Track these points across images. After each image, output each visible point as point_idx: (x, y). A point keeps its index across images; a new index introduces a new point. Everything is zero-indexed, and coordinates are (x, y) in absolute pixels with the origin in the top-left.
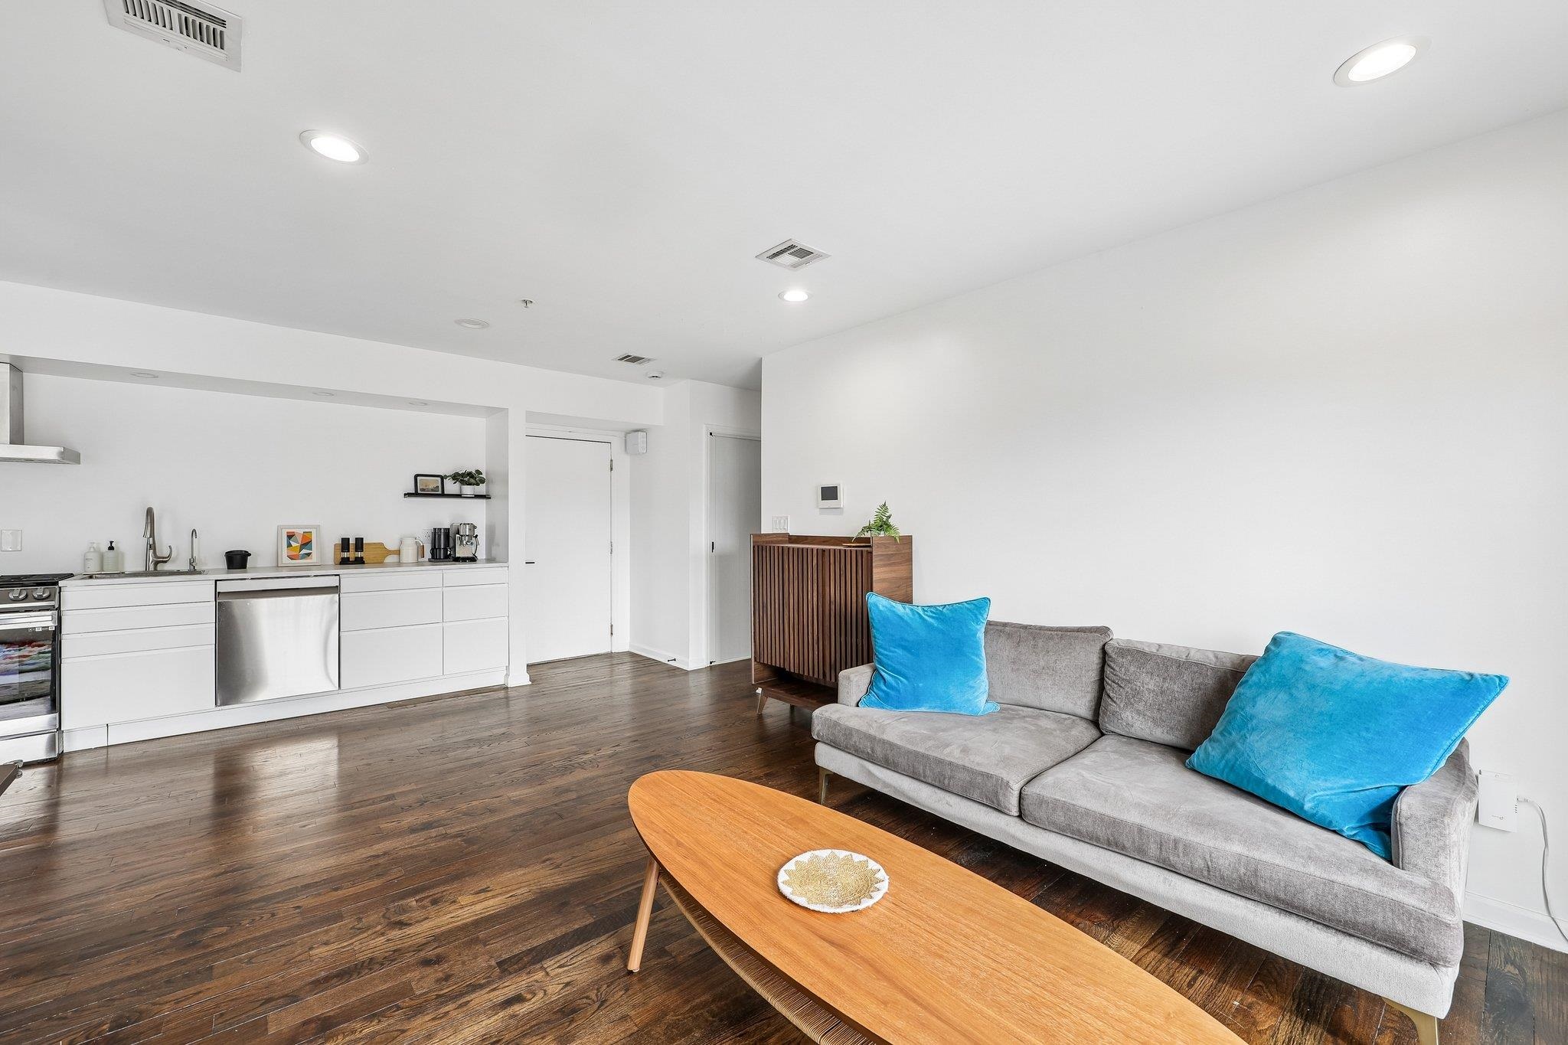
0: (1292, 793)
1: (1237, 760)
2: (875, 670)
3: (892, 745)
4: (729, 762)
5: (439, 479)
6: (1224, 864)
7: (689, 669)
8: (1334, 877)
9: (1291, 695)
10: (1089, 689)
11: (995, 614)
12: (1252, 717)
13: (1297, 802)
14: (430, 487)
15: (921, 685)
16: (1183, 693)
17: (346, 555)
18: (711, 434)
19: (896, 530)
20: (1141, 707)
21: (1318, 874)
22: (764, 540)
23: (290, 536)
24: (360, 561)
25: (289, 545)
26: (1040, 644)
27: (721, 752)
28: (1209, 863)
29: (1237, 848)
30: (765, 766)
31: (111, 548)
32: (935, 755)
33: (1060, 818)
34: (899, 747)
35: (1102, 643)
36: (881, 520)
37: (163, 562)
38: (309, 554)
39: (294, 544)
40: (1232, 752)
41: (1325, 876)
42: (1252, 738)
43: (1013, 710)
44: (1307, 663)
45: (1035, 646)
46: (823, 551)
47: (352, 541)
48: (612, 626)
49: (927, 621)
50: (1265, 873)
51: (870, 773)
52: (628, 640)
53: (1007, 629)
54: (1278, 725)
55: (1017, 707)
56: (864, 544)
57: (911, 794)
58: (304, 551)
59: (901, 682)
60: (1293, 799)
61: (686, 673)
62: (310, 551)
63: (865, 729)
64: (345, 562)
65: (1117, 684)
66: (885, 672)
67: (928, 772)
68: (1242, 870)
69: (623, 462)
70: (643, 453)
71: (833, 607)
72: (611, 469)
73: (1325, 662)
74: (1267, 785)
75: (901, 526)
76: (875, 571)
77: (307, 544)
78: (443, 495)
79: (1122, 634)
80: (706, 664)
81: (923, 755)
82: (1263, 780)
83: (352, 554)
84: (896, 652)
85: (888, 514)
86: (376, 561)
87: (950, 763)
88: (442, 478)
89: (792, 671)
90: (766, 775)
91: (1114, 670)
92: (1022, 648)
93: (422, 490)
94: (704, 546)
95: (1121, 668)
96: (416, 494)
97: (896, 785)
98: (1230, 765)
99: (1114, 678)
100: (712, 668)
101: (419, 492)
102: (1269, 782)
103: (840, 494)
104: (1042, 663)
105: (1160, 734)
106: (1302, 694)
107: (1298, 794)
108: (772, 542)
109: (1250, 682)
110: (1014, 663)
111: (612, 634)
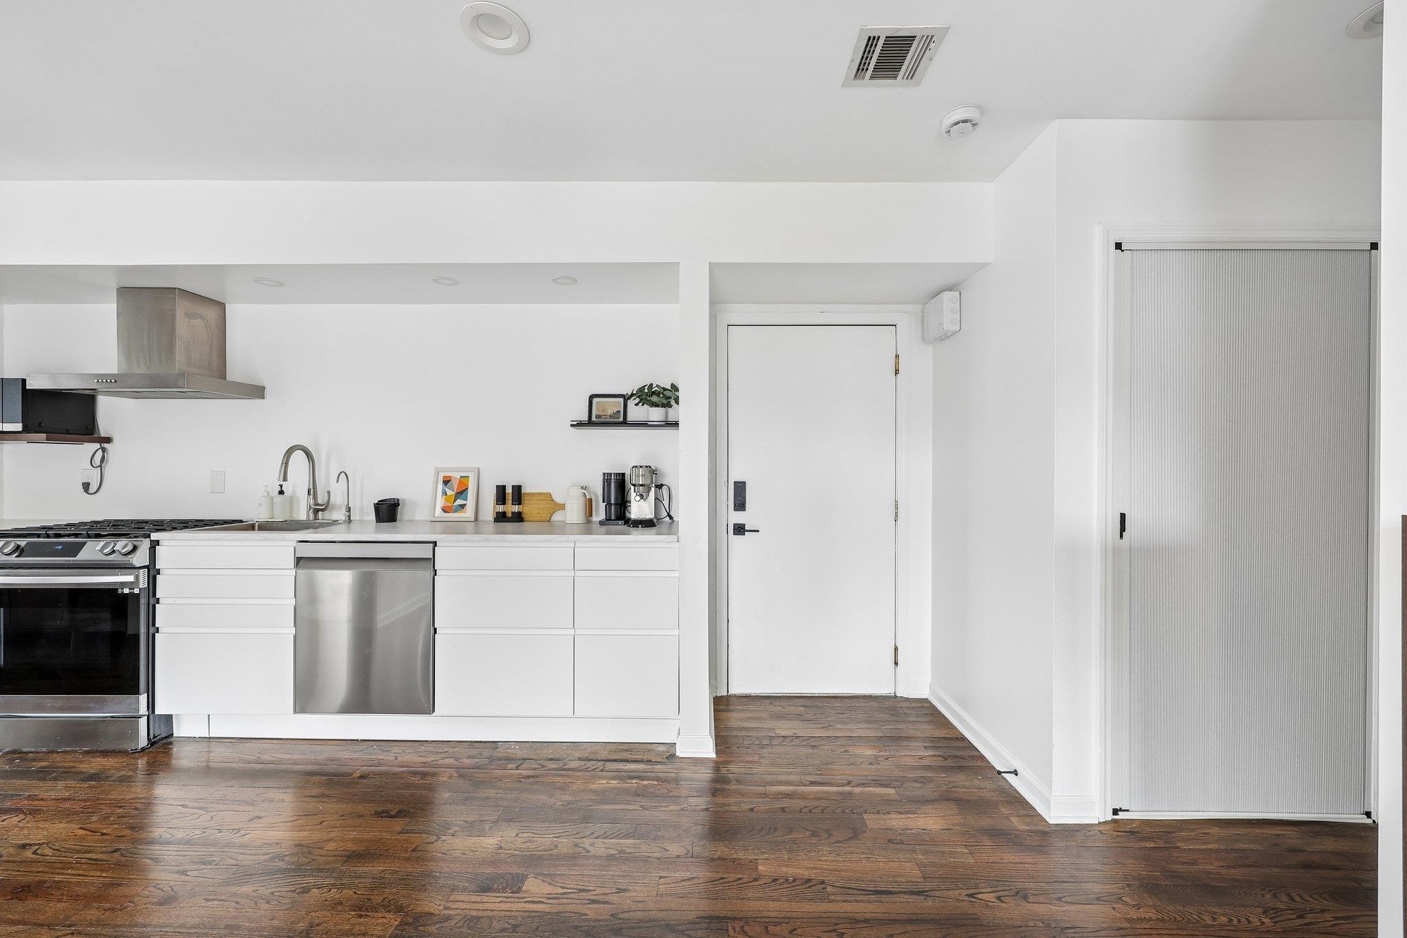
5: (621, 400)
14: (609, 413)
17: (501, 508)
18: (1118, 246)
23: (446, 482)
24: (518, 518)
25: (445, 493)
31: (281, 492)
37: (322, 510)
38: (463, 506)
39: (449, 492)
47: (509, 490)
48: (896, 649)
52: (928, 678)
58: (459, 502)
62: (464, 502)
64: (501, 517)
69: (920, 360)
70: (954, 333)
72: (897, 372)
77: (462, 493)
78: (625, 423)
83: (511, 508)
86: (538, 518)
88: (626, 398)
93: (598, 416)
96: (590, 423)
101: (594, 419)
111: (896, 663)
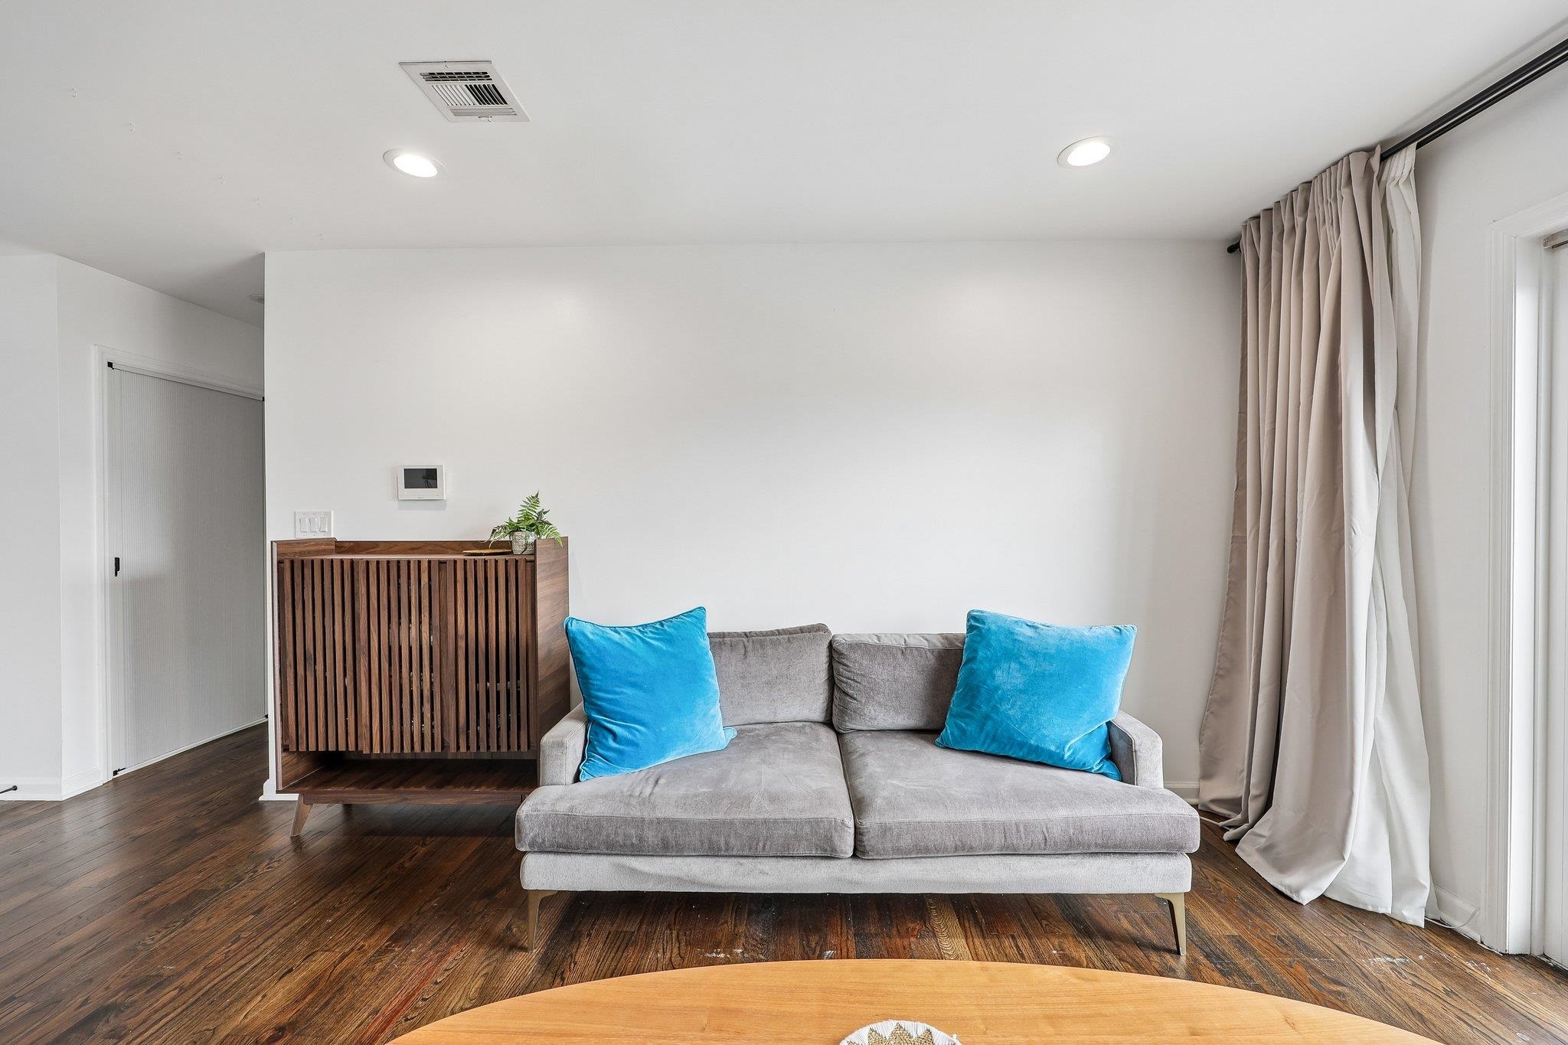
0: (1053, 748)
1: (997, 730)
2: (589, 721)
3: (672, 823)
4: (302, 947)
6: (1056, 832)
7: (65, 795)
8: (1130, 811)
9: (1020, 663)
10: (821, 691)
11: (713, 625)
12: (997, 688)
13: (1058, 754)
15: (664, 729)
16: (911, 678)
18: (110, 365)
19: (553, 530)
20: (880, 698)
21: (1120, 812)
22: (297, 550)
26: (770, 652)
27: (269, 933)
28: (1047, 835)
29: (1062, 813)
30: (381, 924)
32: (741, 816)
33: (906, 841)
34: (684, 823)
35: (828, 641)
36: (527, 517)
40: (990, 723)
41: (1124, 812)
42: (1004, 707)
43: (752, 731)
44: (1017, 634)
45: (764, 655)
46: (441, 562)
49: (652, 644)
50: (1087, 827)
51: (633, 871)
53: (727, 639)
54: (1021, 691)
55: (751, 726)
56: (501, 551)
57: (711, 878)
59: (637, 730)
60: (1055, 752)
61: (57, 807)
63: (622, 811)
65: (853, 680)
66: (612, 723)
67: (732, 841)
68: (1071, 831)
71: (462, 644)
73: (1029, 632)
74: (1031, 745)
75: (560, 523)
76: (539, 585)
79: (841, 628)
80: (106, 777)
81: (724, 822)
82: (1027, 743)
84: (622, 693)
85: (538, 510)
87: (765, 821)
89: (366, 751)
90: (395, 939)
91: (847, 666)
92: (752, 659)
94: (98, 565)
95: (856, 662)
97: (676, 874)
98: (991, 736)
99: (849, 674)
100: (119, 783)
102: (1032, 743)
103: (443, 478)
104: (774, 673)
105: (904, 721)
106: (1030, 662)
107: (1058, 748)
108: (309, 553)
109: (978, 658)
110: (743, 678)
